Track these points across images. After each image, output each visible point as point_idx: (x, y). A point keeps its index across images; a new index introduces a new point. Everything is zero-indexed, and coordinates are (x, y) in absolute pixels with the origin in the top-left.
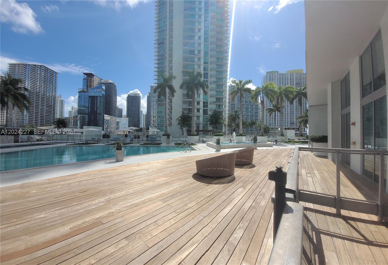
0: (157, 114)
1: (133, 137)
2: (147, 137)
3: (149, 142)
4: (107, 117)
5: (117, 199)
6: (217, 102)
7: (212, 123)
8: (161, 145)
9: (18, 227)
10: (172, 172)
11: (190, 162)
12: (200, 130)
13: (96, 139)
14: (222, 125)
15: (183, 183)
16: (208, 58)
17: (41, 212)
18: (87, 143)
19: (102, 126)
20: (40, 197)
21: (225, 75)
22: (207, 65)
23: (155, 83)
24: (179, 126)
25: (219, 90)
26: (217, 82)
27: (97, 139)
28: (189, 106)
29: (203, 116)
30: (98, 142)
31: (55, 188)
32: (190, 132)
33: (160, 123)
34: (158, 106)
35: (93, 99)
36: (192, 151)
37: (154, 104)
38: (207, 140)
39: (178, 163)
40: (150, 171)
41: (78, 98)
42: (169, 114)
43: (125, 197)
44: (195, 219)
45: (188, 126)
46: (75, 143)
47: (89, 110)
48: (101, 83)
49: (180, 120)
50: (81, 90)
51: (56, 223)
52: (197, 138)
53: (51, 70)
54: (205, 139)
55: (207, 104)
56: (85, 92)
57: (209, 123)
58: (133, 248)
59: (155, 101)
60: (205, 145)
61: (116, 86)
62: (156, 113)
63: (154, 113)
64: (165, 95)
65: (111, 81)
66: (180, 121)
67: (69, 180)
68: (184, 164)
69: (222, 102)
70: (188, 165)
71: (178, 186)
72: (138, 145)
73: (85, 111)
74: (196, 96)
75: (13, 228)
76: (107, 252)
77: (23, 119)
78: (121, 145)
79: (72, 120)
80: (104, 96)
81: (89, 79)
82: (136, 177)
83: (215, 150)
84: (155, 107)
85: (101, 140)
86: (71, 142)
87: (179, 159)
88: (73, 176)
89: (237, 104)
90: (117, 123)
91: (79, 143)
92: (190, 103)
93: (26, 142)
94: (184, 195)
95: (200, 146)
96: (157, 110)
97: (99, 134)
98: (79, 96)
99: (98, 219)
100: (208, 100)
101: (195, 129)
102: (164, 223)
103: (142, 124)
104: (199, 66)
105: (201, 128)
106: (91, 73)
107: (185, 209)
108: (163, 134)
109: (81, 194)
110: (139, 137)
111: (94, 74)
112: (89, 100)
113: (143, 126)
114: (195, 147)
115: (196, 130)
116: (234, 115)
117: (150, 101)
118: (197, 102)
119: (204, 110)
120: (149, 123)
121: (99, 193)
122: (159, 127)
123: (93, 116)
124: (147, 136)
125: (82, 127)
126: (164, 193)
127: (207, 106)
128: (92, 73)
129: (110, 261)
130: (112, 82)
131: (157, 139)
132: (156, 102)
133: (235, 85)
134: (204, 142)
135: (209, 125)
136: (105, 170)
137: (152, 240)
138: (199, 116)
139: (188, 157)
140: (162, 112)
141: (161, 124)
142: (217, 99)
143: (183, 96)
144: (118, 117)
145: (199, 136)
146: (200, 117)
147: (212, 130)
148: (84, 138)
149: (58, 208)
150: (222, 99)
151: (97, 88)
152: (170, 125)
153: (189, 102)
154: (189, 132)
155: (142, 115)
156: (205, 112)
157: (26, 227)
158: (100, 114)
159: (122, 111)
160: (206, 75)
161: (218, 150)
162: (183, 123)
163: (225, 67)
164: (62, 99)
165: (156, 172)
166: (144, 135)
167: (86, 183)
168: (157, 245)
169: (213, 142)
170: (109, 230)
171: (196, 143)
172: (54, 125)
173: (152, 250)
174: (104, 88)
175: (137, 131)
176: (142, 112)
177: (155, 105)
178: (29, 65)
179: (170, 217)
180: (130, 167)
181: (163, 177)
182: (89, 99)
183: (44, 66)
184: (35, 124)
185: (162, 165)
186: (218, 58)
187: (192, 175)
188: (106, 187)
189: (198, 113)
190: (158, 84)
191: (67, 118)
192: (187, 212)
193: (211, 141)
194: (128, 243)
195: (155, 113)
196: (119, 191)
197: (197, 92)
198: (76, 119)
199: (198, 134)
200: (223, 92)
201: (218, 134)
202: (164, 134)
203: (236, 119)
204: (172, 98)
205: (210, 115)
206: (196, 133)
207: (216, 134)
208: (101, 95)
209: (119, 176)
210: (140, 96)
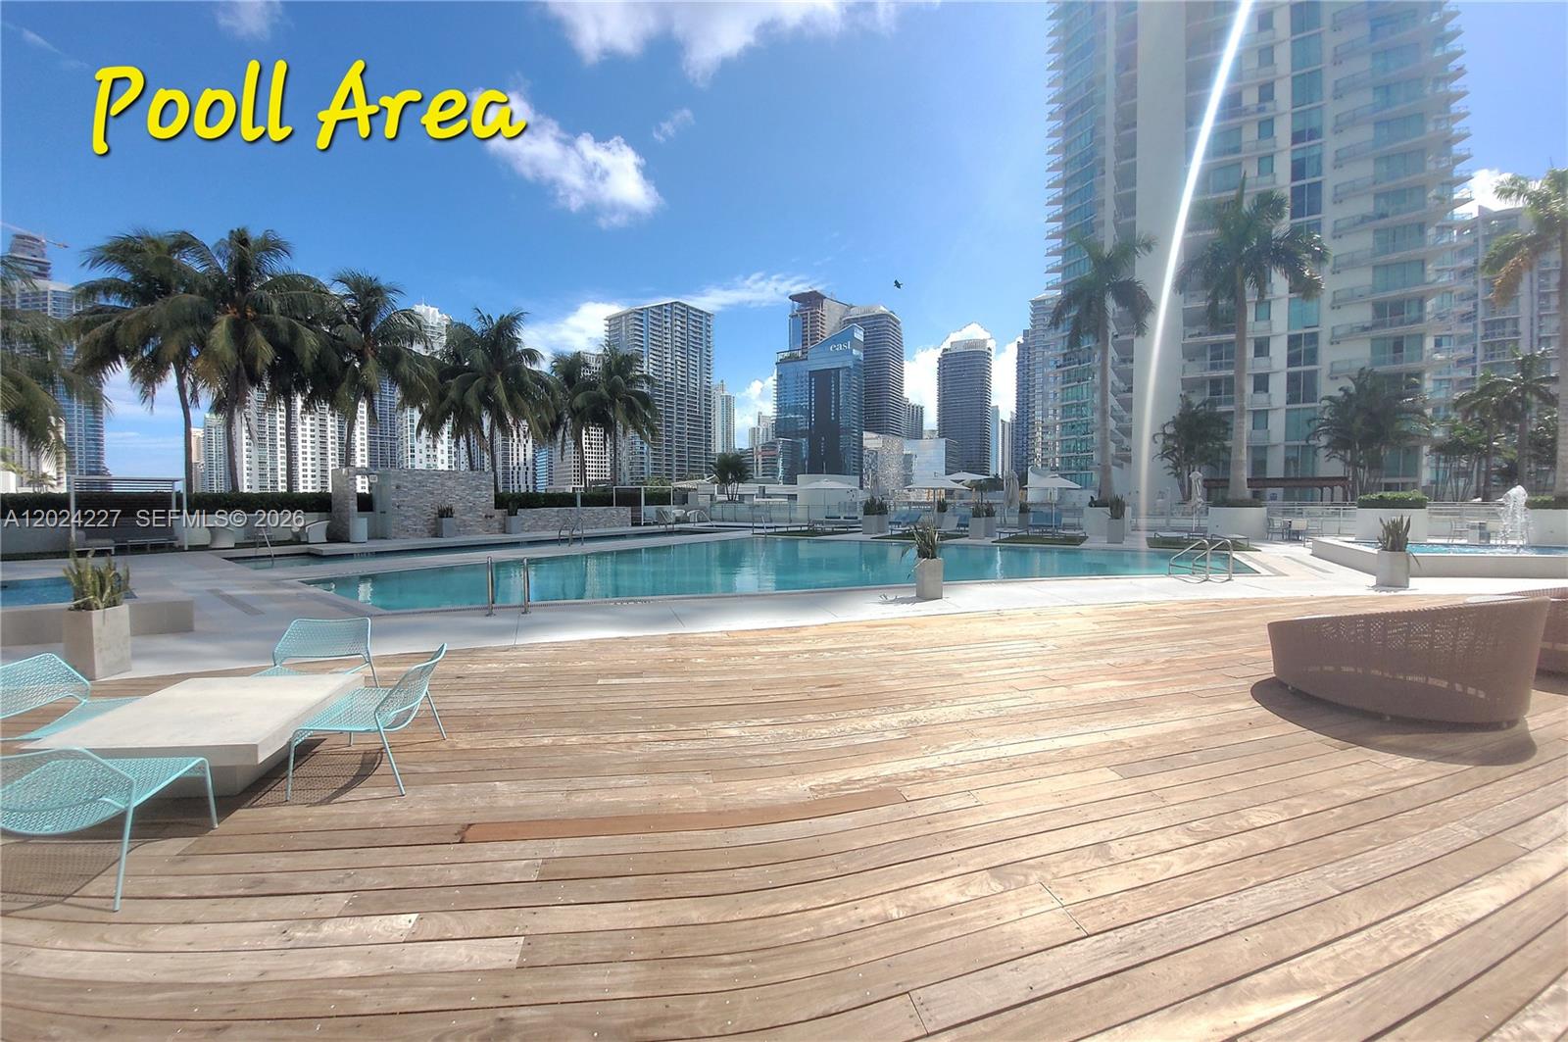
0: (1062, 418)
1: (968, 511)
2: (1020, 512)
3: (1031, 531)
4: (871, 441)
5: (939, 729)
6: (1383, 325)
7: (1342, 442)
8: (1083, 545)
9: (683, 746)
10: (1148, 662)
11: (1235, 627)
12: (1268, 477)
13: (842, 519)
14: (1417, 449)
15: (1209, 715)
16: (1320, 103)
17: (730, 721)
18: (812, 533)
19: (855, 474)
20: (717, 678)
21: (1438, 163)
22: (1312, 142)
23: (1050, 285)
24: (1168, 462)
25: (1394, 257)
26: (1383, 216)
27: (845, 518)
28: (1213, 367)
29: (1290, 406)
30: (848, 527)
31: (749, 661)
32: (1216, 488)
33: (1075, 454)
34: (1063, 383)
35: (823, 381)
36: (1238, 579)
37: (1045, 377)
38: (1314, 526)
39: (1171, 624)
40: (1050, 643)
41: (775, 383)
42: (1114, 414)
43: (966, 726)
44: (1290, 885)
45: (1209, 460)
46: (778, 530)
47: (810, 422)
48: (849, 321)
49: (1168, 437)
50: (786, 354)
51: (771, 762)
52: (1253, 515)
53: (696, 310)
54: (1299, 524)
55: (1312, 346)
56: (797, 359)
57: (1324, 440)
58: (1024, 915)
59: (1052, 363)
60: (1301, 551)
61: (898, 323)
62: (1055, 411)
63: (1047, 413)
64: (1099, 331)
65: (882, 308)
66: (1170, 442)
67: (782, 642)
68: (1202, 632)
69: (1420, 320)
70: (1223, 639)
71: (1186, 725)
72: (988, 541)
73: (799, 424)
74: (1251, 316)
75: (671, 746)
76: (935, 898)
77: (643, 463)
78: (933, 541)
79: (760, 456)
80: (860, 366)
81: (809, 312)
82: (996, 662)
83: (1372, 580)
84: (1054, 388)
85: (860, 522)
86: (767, 528)
87: (1179, 608)
88: (790, 633)
89: (1536, 321)
90: (904, 459)
91: (789, 529)
92: (1221, 354)
93: (655, 523)
94: (1219, 768)
95: (1274, 553)
96: (1063, 401)
97: (848, 500)
98: (780, 377)
99: (888, 779)
100: (1317, 326)
101: (1245, 474)
102: (1136, 856)
103: (999, 462)
104: (1266, 162)
105: (1276, 468)
106: (816, 292)
107: (1233, 828)
108: (1092, 497)
109: (825, 693)
110: (990, 513)
111: (822, 293)
112: (810, 385)
113: (1003, 470)
114: (1251, 559)
115: (1250, 477)
116: (1514, 384)
117: (1029, 365)
118: (1253, 341)
119: (1292, 379)
120: (1025, 454)
121: (875, 699)
122: (1069, 469)
123: (823, 439)
124: (1024, 509)
125: (790, 479)
126: (1121, 743)
127: (1312, 357)
128: (818, 289)
129: (948, 929)
130: (886, 311)
131: (1064, 520)
132: (1057, 367)
133: (1520, 204)
134: (1293, 536)
135: (1323, 453)
136: (885, 626)
137: (1092, 908)
138: (1267, 410)
139: (1217, 603)
140: (1084, 405)
141: (1076, 458)
142: (1379, 309)
143: (1184, 325)
144: (908, 438)
145: (1265, 508)
146: (1270, 412)
147: (1345, 479)
148: (800, 514)
149: (767, 721)
150: (1415, 306)
151: (834, 340)
152: (1120, 461)
153: (1212, 350)
154: (1214, 491)
155: (997, 425)
156: (1300, 388)
157: (701, 752)
158: (848, 430)
159: (922, 416)
160: (1306, 199)
161: (1391, 582)
162: (1189, 449)
163: (1438, 121)
164: (726, 393)
165: (1077, 653)
166: (1011, 502)
167: (831, 659)
168: (1119, 935)
169: (1353, 539)
170: (928, 826)
171: (1253, 540)
172: (709, 477)
173: (1098, 945)
174: (859, 335)
175: (978, 487)
176: (998, 411)
177: (1051, 380)
178: (647, 308)
179: (1162, 841)
180: (970, 622)
181: (1108, 675)
182: (810, 382)
183: (680, 304)
184: (666, 475)
185: (1097, 627)
186: (1385, 89)
187: (1249, 684)
188: (896, 682)
189: (1262, 397)
190: (1064, 286)
191: (746, 451)
192: (1242, 843)
193: (1340, 534)
194: (1001, 888)
195: (1051, 412)
196: (942, 701)
197: (1262, 294)
198: (772, 453)
199: (1256, 500)
200: (1423, 264)
201: (1388, 495)
202: (1096, 499)
203: (1527, 406)
204: (1132, 340)
205: (1330, 398)
206: (1248, 493)
207: (1375, 496)
208: (850, 364)
209: (934, 649)
210: (989, 349)
